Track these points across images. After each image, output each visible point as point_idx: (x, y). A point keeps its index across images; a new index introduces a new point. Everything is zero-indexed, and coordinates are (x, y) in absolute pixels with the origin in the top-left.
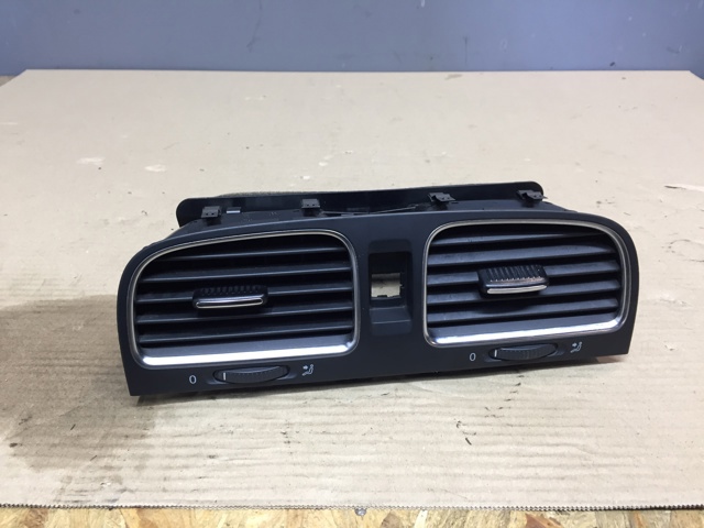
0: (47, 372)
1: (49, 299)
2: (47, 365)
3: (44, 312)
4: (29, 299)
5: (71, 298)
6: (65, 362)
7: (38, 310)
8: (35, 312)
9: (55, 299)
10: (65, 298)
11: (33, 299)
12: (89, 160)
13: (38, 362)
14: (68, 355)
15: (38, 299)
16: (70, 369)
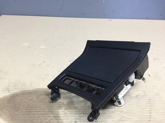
0: (30, 114)
1: (25, 90)
2: (30, 112)
3: (25, 94)
4: (20, 90)
5: (31, 89)
6: (34, 110)
7: (23, 93)
8: (22, 94)
9: (27, 90)
10: (29, 89)
11: (21, 90)
12: (25, 44)
13: (27, 111)
14: (34, 108)
15: (22, 90)
16: (36, 113)
